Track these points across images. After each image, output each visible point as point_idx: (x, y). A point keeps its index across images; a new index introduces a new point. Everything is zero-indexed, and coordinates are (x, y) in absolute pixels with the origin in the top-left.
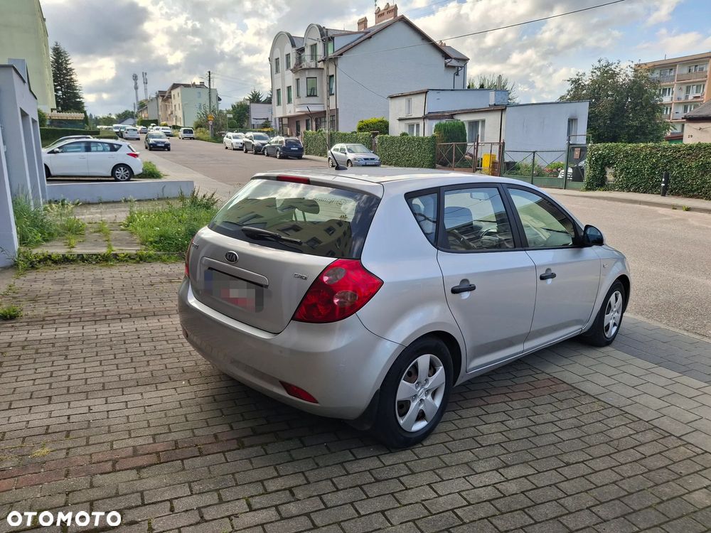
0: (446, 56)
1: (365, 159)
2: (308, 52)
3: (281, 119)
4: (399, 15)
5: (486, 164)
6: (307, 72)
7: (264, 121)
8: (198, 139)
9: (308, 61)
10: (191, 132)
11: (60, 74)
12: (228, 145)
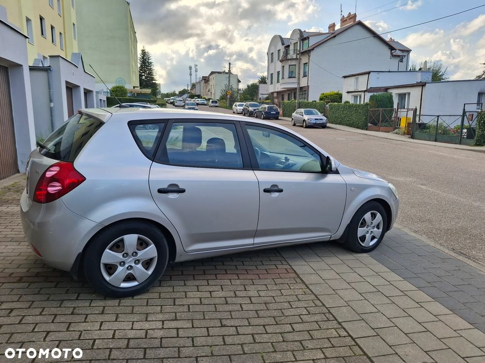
0: (392, 48)
1: (315, 119)
2: (292, 48)
3: (273, 93)
4: (357, 20)
5: (403, 124)
6: (289, 62)
7: (267, 95)
8: (220, 107)
9: (292, 54)
10: (216, 102)
11: (145, 65)
12: (235, 111)
